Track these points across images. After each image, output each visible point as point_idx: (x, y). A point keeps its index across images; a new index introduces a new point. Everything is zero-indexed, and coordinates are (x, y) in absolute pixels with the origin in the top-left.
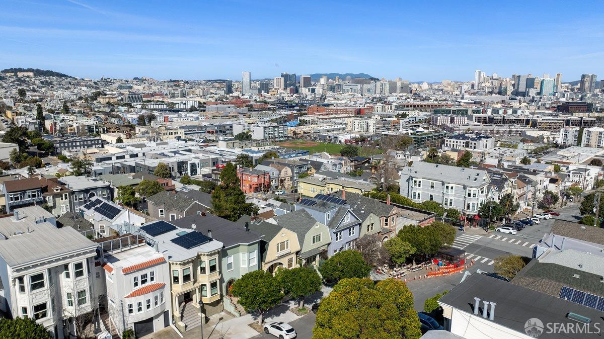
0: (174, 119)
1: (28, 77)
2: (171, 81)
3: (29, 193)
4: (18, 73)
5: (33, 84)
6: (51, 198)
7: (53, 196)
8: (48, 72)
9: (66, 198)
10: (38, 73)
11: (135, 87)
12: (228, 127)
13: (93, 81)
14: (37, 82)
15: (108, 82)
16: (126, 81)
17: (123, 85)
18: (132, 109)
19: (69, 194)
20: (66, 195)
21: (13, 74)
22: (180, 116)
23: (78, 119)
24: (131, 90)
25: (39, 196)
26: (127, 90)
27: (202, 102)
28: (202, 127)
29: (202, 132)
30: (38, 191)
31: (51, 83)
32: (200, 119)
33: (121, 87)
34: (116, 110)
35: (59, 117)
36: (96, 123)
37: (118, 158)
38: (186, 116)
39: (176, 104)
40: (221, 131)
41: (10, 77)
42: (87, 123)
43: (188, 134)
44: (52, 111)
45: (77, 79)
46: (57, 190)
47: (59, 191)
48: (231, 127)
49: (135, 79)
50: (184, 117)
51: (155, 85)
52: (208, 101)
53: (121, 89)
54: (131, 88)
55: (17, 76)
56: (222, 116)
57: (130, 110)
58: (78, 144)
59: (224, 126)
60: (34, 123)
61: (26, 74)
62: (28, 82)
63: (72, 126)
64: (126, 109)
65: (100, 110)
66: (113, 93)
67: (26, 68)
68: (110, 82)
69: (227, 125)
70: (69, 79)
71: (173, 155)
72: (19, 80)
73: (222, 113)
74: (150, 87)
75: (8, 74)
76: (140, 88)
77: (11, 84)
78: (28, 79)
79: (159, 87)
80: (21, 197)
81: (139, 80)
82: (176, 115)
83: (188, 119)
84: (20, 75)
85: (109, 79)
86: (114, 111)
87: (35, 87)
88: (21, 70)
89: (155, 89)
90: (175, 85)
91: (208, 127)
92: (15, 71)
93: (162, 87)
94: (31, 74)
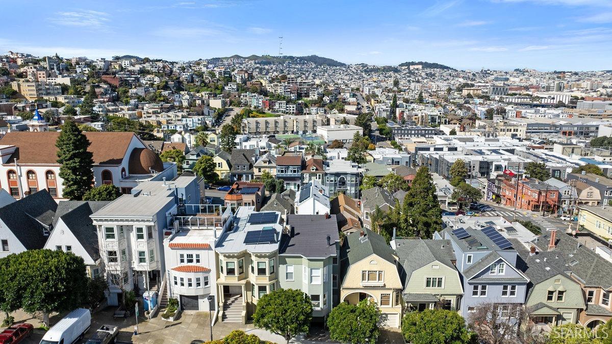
0: (529, 115)
1: (417, 69)
2: (555, 72)
3: (291, 168)
4: (411, 66)
5: (420, 76)
6: (308, 176)
7: (310, 175)
8: (434, 64)
9: (319, 178)
10: (426, 65)
11: (512, 79)
12: (593, 129)
13: (472, 73)
14: (423, 74)
15: (487, 73)
16: (506, 73)
17: (499, 77)
18: (488, 102)
19: (322, 175)
20: (319, 175)
21: (406, 67)
22: (536, 112)
23: (427, 108)
24: (506, 83)
25: (298, 172)
26: (502, 82)
27: (580, 97)
28: (556, 126)
29: (552, 132)
30: (298, 168)
31: (434, 75)
32: (561, 117)
33: (497, 79)
34: (471, 102)
35: (410, 106)
36: (441, 114)
37: (436, 149)
38: (545, 112)
39: (542, 98)
40: (582, 133)
41: (404, 70)
42: (432, 114)
43: (533, 132)
44: (407, 101)
45: (457, 71)
46: (313, 170)
47: (314, 171)
48: (597, 128)
49: (516, 70)
50: (541, 114)
51: (534, 77)
52: (590, 95)
53: (496, 81)
54: (507, 79)
55: (409, 68)
56: (592, 115)
57: (485, 103)
58: (413, 132)
59: (588, 127)
60: (387, 111)
61: (416, 67)
62: (416, 74)
63: (417, 115)
64: (482, 102)
65: (455, 102)
66: (487, 84)
67: (417, 62)
68: (489, 74)
69: (593, 126)
70: (450, 71)
71: (489, 153)
72: (410, 72)
73: (595, 111)
74: (528, 79)
75: (403, 68)
76: (517, 80)
77: (403, 76)
78: (417, 72)
79: (538, 79)
80: (286, 171)
81: (520, 71)
82: (533, 111)
83: (545, 116)
84: (412, 67)
85: (489, 70)
86: (469, 103)
87: (420, 78)
88: (413, 64)
89: (533, 81)
90: (558, 77)
91: (565, 126)
92: (408, 64)
93: (542, 79)
94: (420, 67)
